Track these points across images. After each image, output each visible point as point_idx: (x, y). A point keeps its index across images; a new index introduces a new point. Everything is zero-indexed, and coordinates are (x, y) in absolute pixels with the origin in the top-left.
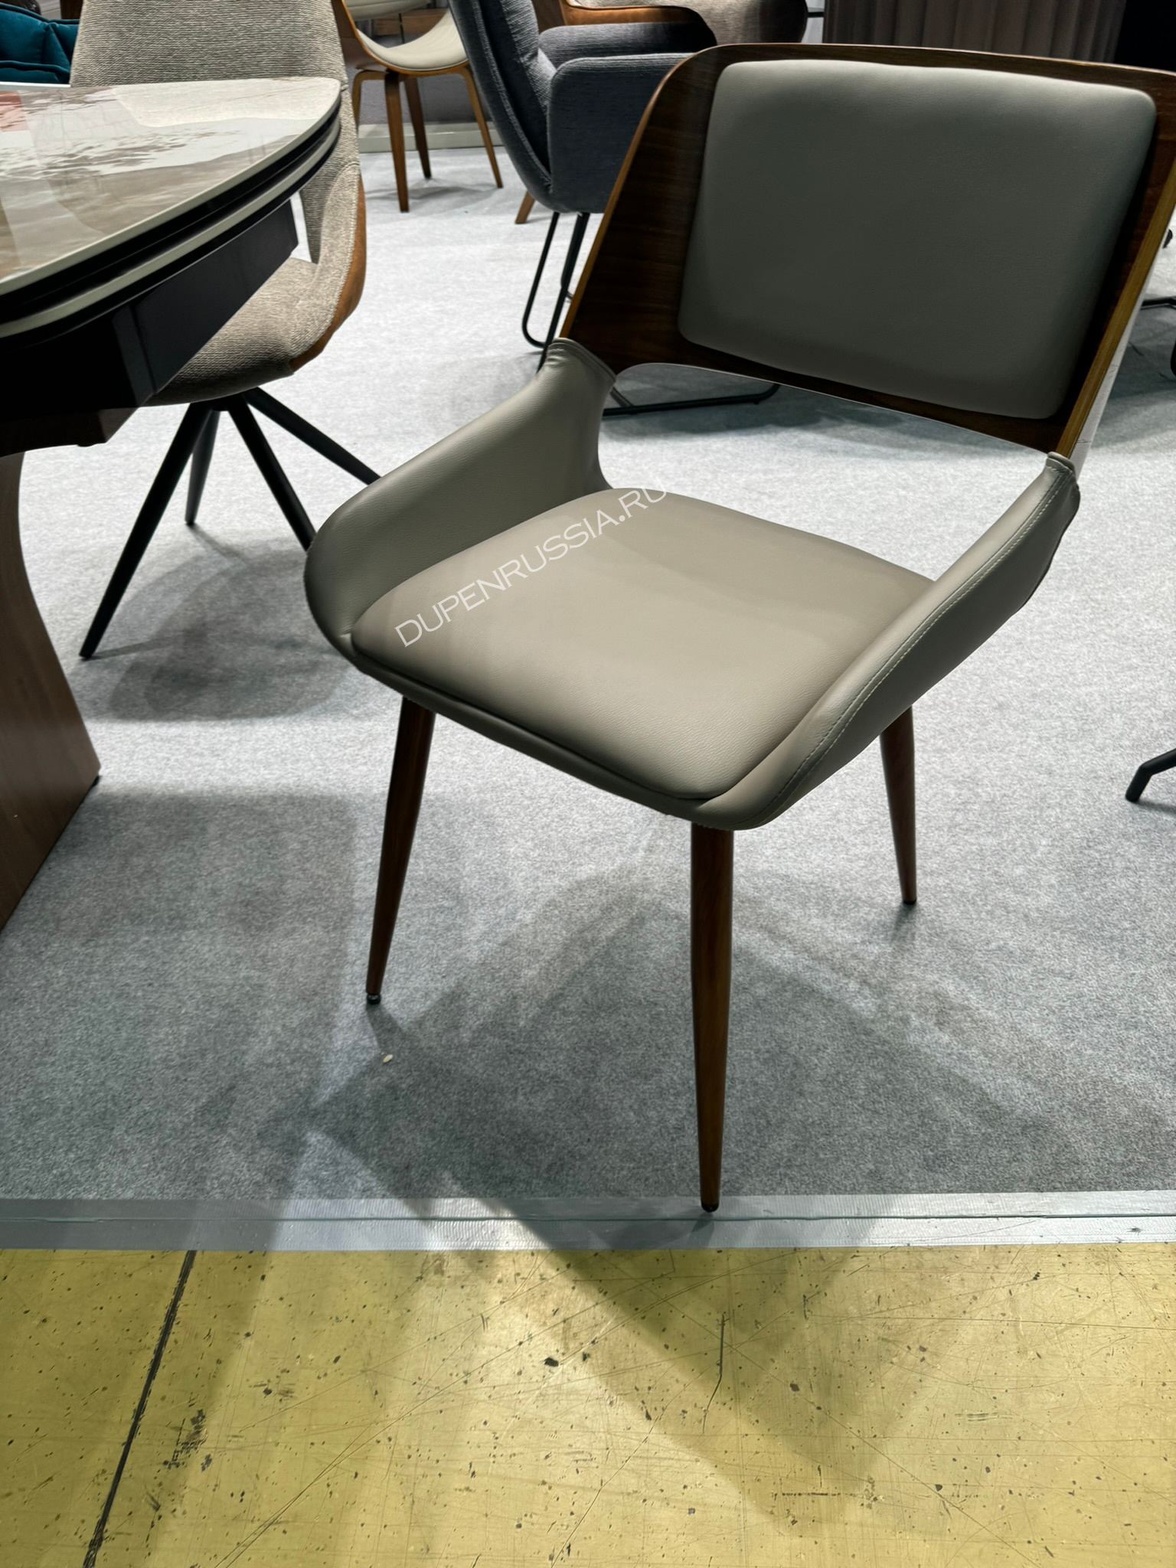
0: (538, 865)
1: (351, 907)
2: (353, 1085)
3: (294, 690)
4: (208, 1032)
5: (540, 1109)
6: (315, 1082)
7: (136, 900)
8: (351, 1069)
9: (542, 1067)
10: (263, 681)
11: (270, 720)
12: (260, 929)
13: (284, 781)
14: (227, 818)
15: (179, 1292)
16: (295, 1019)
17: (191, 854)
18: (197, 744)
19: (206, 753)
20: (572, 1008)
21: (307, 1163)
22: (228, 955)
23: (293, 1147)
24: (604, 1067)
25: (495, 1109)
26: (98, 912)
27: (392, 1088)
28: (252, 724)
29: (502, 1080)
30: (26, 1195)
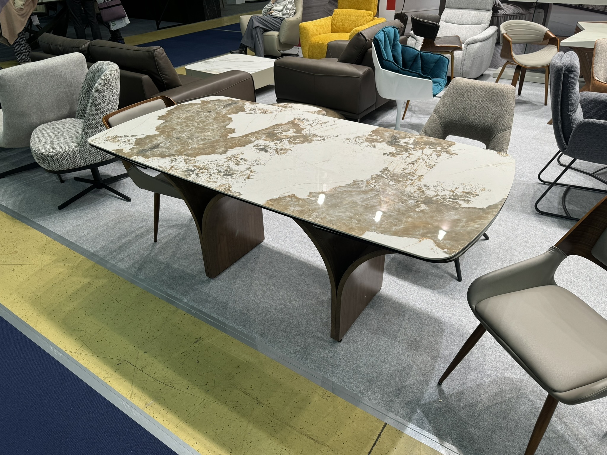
0: (494, 366)
1: (439, 355)
2: (430, 403)
3: (435, 282)
4: (398, 372)
5: (477, 434)
6: (421, 397)
7: (385, 328)
8: (431, 399)
9: (480, 424)
10: (427, 276)
12: (414, 350)
13: (427, 310)
14: (411, 314)
15: (382, 431)
16: (420, 378)
17: (400, 321)
18: (406, 289)
19: (408, 292)
20: (493, 412)
21: (416, 416)
22: (406, 353)
23: (413, 411)
24: (498, 432)
25: (465, 428)
26: (376, 327)
27: (440, 409)
28: (422, 289)
29: (469, 421)
30: (352, 391)
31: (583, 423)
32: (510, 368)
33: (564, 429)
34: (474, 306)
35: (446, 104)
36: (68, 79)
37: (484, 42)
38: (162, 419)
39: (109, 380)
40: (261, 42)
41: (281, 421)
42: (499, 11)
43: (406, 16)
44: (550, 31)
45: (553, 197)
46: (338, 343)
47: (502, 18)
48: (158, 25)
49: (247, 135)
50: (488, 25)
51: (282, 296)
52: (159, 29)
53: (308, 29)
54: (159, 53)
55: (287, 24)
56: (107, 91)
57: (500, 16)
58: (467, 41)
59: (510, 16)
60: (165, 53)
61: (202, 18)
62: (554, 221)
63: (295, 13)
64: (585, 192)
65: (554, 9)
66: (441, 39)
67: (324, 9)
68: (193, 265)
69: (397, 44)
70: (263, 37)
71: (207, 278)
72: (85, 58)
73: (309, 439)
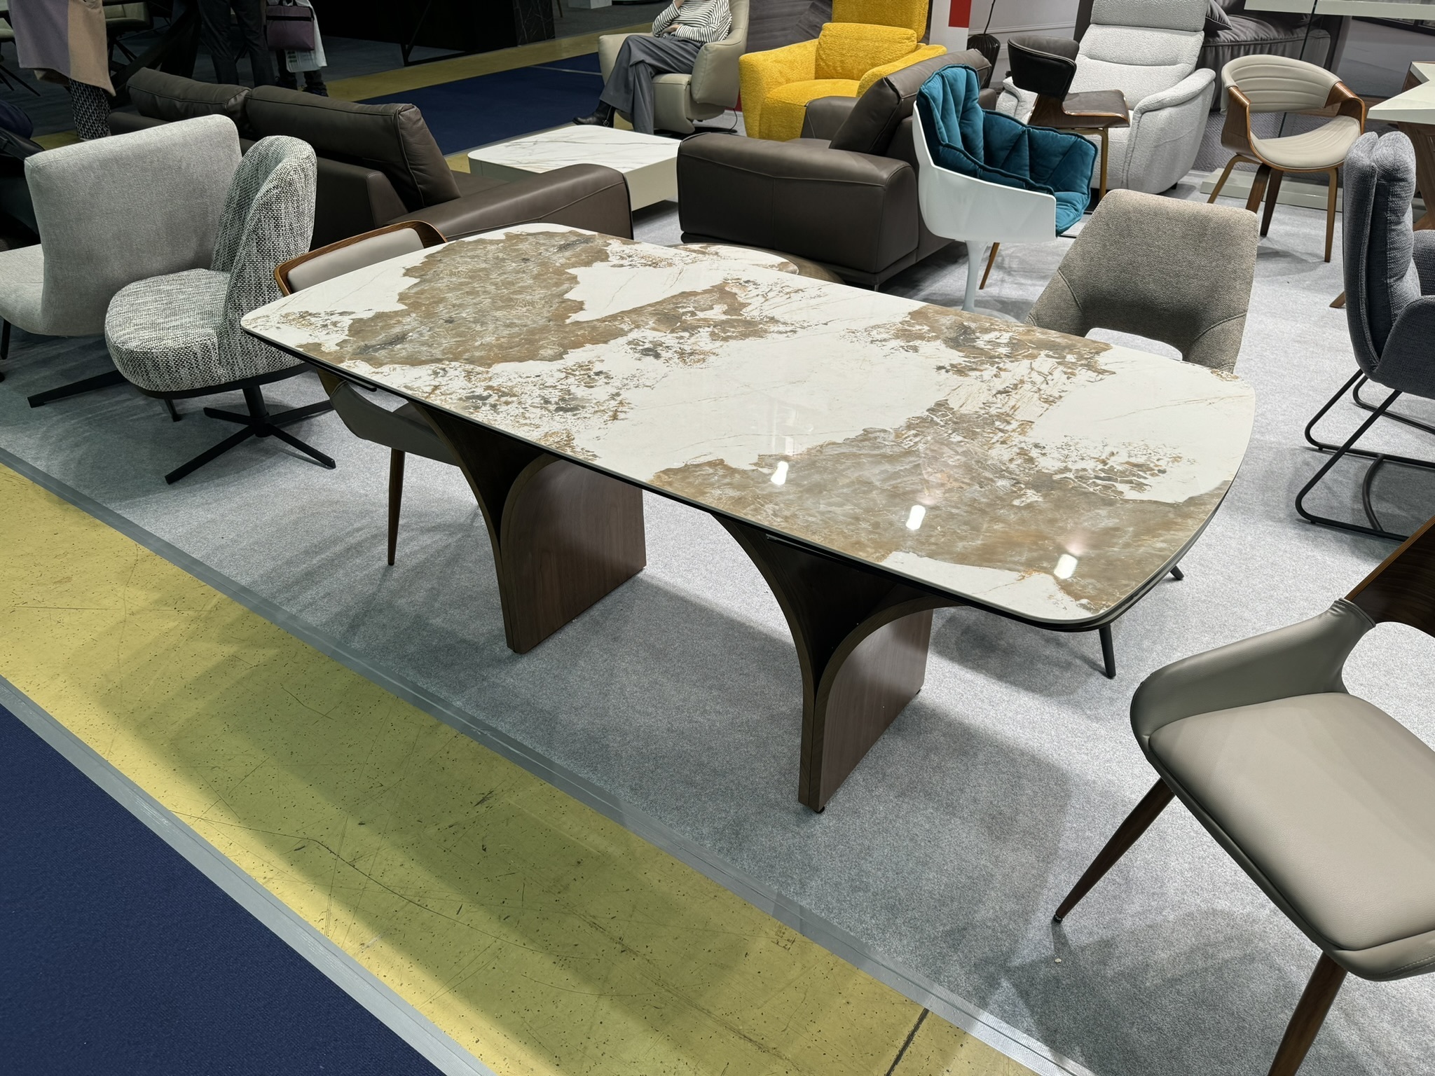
0: (1188, 883)
1: (1056, 851)
2: (1033, 965)
3: (1050, 678)
4: (957, 888)
5: (1146, 1043)
6: (1012, 951)
7: (930, 783)
8: (1035, 955)
9: (1154, 1018)
10: (1031, 662)
11: (1031, 694)
12: (998, 838)
13: (1031, 743)
14: (991, 753)
15: (917, 1028)
16: (1010, 906)
17: (965, 768)
18: (982, 692)
19: (986, 701)
20: (1184, 992)
21: (998, 996)
22: (977, 845)
23: (993, 983)
24: (1195, 1041)
25: (1117, 1027)
26: (907, 780)
27: (1057, 980)
28: (1019, 693)
29: (1126, 1012)
30: (848, 930)
31: (1402, 1027)
32: (1228, 889)
33: (1355, 1038)
34: (1147, 738)
35: (1089, 252)
36: (195, 177)
37: (1183, 108)
38: (397, 981)
39: (276, 886)
40: (648, 98)
41: (677, 996)
42: (1219, 32)
43: (996, 41)
44: (1343, 83)
45: (1341, 482)
46: (817, 817)
47: (1226, 50)
48: (406, 54)
49: (613, 317)
50: (1193, 66)
51: (684, 700)
52: (407, 64)
53: (760, 69)
54: (409, 119)
55: (709, 56)
56: (286, 208)
57: (1222, 46)
58: (1140, 104)
59: (1247, 47)
60: (422, 119)
61: (509, 40)
62: (1341, 541)
63: (730, 31)
64: (1418, 472)
65: (1353, 30)
66: (1077, 99)
67: (800, 22)
68: (478, 622)
69: (974, 108)
70: (652, 87)
71: (509, 652)
72: (235, 127)
73: (742, 1041)
